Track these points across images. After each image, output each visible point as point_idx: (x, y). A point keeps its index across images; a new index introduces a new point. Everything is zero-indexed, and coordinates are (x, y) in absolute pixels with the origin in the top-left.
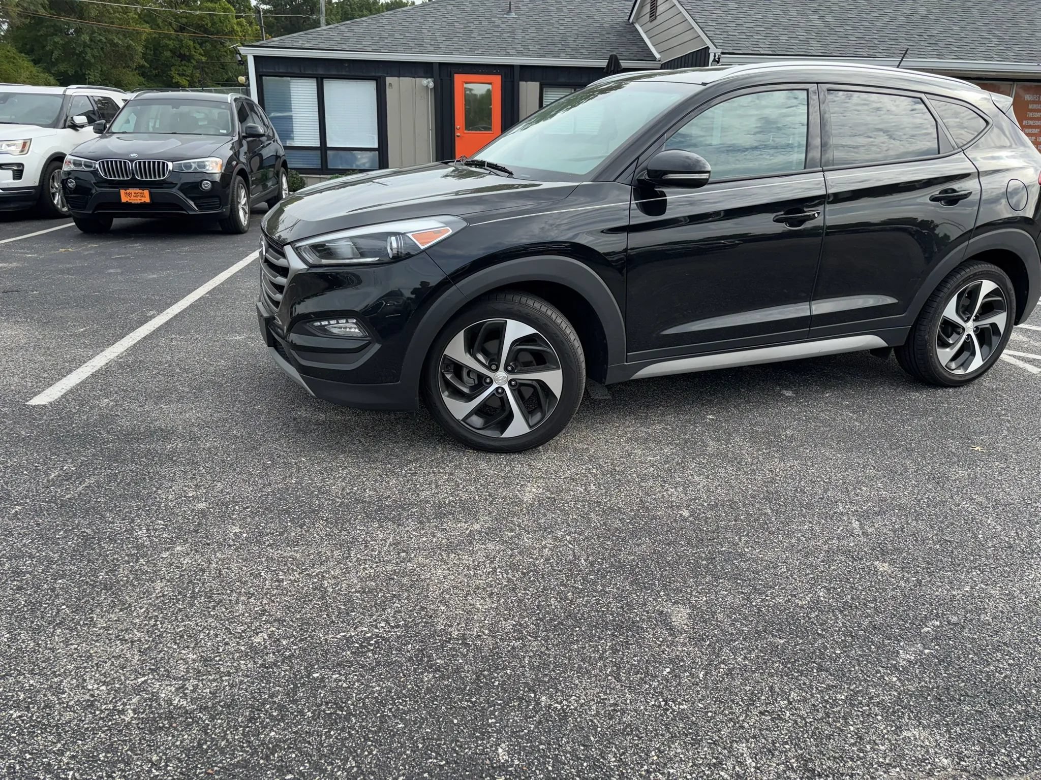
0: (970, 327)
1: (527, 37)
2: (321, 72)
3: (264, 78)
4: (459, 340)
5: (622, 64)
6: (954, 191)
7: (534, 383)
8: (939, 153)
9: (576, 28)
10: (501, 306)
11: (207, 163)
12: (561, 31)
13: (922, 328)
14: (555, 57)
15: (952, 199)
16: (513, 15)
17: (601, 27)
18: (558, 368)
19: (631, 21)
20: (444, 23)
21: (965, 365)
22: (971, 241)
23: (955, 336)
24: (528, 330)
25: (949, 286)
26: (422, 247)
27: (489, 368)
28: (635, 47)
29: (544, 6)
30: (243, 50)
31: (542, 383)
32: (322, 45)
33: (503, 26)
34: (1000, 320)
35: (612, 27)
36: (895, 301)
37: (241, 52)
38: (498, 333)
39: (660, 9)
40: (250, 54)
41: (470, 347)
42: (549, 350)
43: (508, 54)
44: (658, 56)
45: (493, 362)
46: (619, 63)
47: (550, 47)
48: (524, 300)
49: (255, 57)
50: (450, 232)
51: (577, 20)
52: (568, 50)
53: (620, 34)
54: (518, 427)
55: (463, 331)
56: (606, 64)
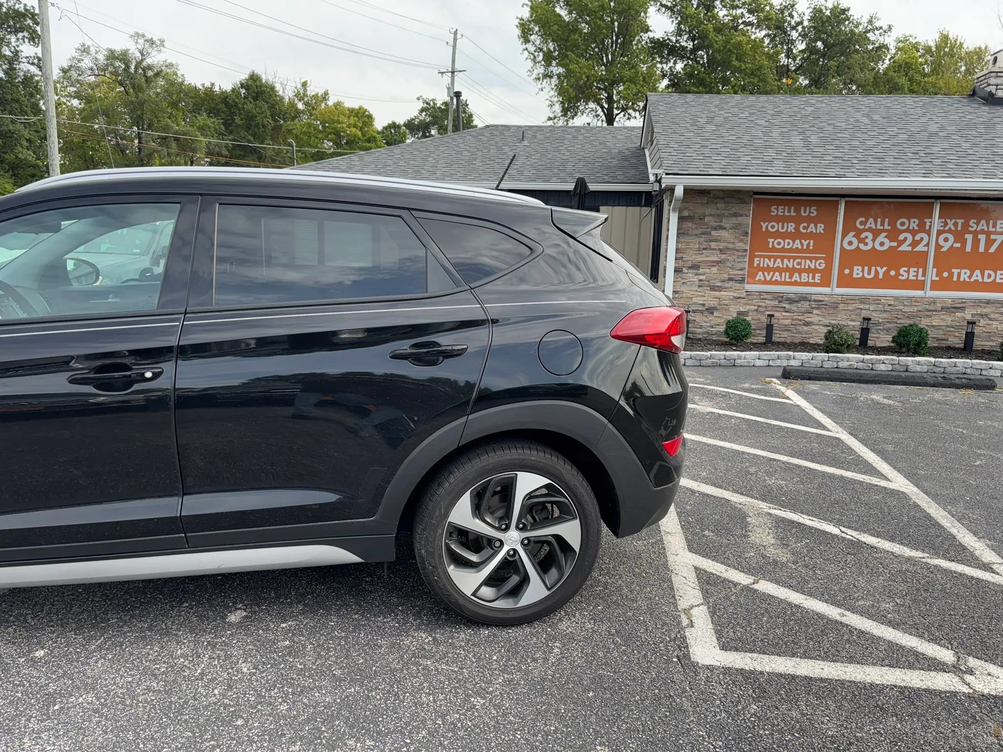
1: (528, 163)
6: (436, 345)
8: (427, 292)
12: (565, 157)
14: (545, 181)
15: (432, 356)
16: (526, 143)
17: (610, 152)
19: (642, 146)
23: (483, 551)
29: (562, 134)
34: (568, 530)
35: (620, 152)
36: (336, 498)
39: (654, 134)
44: (651, 179)
46: (586, 186)
47: (546, 172)
51: (587, 146)
52: (562, 175)
53: (625, 158)
56: (571, 187)
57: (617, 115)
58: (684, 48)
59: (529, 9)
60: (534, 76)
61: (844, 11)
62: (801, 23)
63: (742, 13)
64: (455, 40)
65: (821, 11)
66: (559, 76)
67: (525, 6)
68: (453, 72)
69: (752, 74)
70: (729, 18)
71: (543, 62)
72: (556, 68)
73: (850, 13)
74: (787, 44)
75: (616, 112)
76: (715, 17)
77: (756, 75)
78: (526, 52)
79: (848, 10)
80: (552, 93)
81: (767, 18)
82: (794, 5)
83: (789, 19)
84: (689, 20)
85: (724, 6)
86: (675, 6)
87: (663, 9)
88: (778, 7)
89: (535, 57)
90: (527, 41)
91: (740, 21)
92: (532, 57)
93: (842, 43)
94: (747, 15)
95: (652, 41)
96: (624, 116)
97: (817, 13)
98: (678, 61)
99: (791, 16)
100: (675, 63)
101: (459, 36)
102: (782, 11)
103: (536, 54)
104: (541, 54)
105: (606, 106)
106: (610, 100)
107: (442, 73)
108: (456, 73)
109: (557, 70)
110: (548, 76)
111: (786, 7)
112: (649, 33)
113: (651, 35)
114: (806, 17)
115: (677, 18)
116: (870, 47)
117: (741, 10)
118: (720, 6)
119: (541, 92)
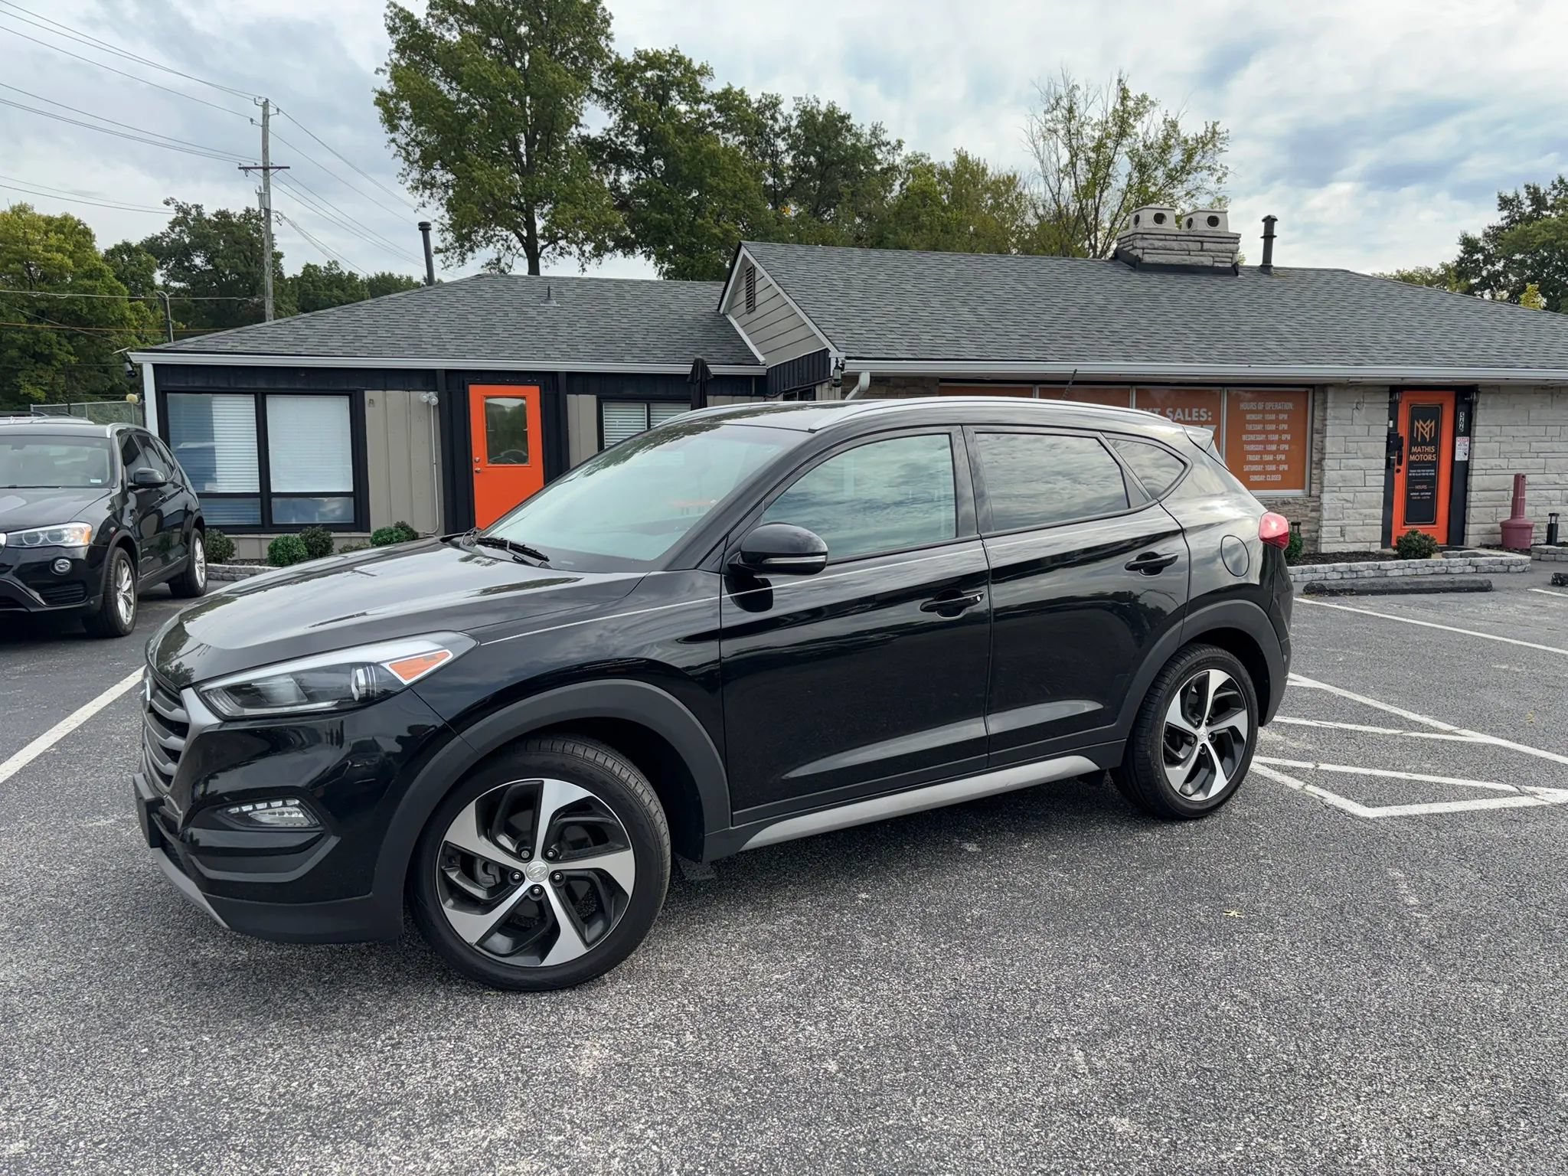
0: (1203, 733)
1: (575, 333)
2: (262, 385)
3: (168, 395)
4: (468, 818)
5: (711, 370)
6: (1155, 555)
7: (592, 875)
8: (1129, 507)
9: (645, 321)
10: (535, 760)
11: (65, 532)
13: (1142, 740)
14: (617, 360)
15: (1153, 566)
16: (554, 303)
17: (681, 319)
18: (627, 848)
19: (721, 311)
20: (452, 315)
21: (1204, 787)
22: (1186, 619)
23: (1185, 748)
24: (579, 793)
25: (1167, 681)
26: (406, 682)
27: (517, 856)
28: (728, 347)
30: (136, 357)
31: (602, 874)
32: (264, 348)
33: (541, 318)
34: (1240, 721)
35: (696, 320)
36: (1099, 706)
37: (133, 359)
38: (531, 800)
39: (760, 298)
40: (146, 363)
41: (487, 827)
42: (611, 821)
43: (548, 357)
44: (761, 358)
45: (524, 847)
46: (707, 368)
47: (609, 347)
48: (569, 747)
49: (156, 367)
50: (450, 656)
51: (646, 310)
53: (707, 329)
54: (569, 946)
55: (473, 803)
56: (690, 370)
57: (544, 247)
58: (630, 154)
59: (388, 76)
60: (409, 184)
61: (844, 118)
62: (787, 129)
63: (709, 110)
64: (266, 116)
65: (813, 116)
66: (446, 186)
67: (381, 73)
68: (266, 169)
69: (735, 196)
70: (693, 116)
71: (421, 163)
72: (441, 172)
73: (852, 121)
74: (771, 156)
75: (541, 243)
76: (673, 113)
77: (739, 199)
78: (393, 145)
79: (849, 117)
80: (442, 211)
81: (742, 120)
82: (777, 105)
83: (770, 122)
84: (639, 116)
85: (683, 99)
86: (612, 93)
87: (595, 97)
88: (756, 105)
89: (408, 154)
90: (394, 128)
91: (708, 121)
92: (404, 154)
93: (842, 161)
94: (716, 114)
95: (586, 140)
96: (554, 249)
97: (808, 118)
98: (623, 171)
99: (776, 120)
100: (618, 173)
101: (272, 110)
102: (760, 111)
103: (410, 148)
104: (418, 151)
105: (525, 234)
106: (530, 225)
107: (246, 169)
108: (271, 171)
109: (443, 176)
110: (429, 185)
111: (766, 105)
112: (579, 128)
113: (584, 132)
114: (794, 123)
115: (616, 111)
116: (878, 168)
117: (708, 106)
118: (678, 98)
119: (422, 209)
